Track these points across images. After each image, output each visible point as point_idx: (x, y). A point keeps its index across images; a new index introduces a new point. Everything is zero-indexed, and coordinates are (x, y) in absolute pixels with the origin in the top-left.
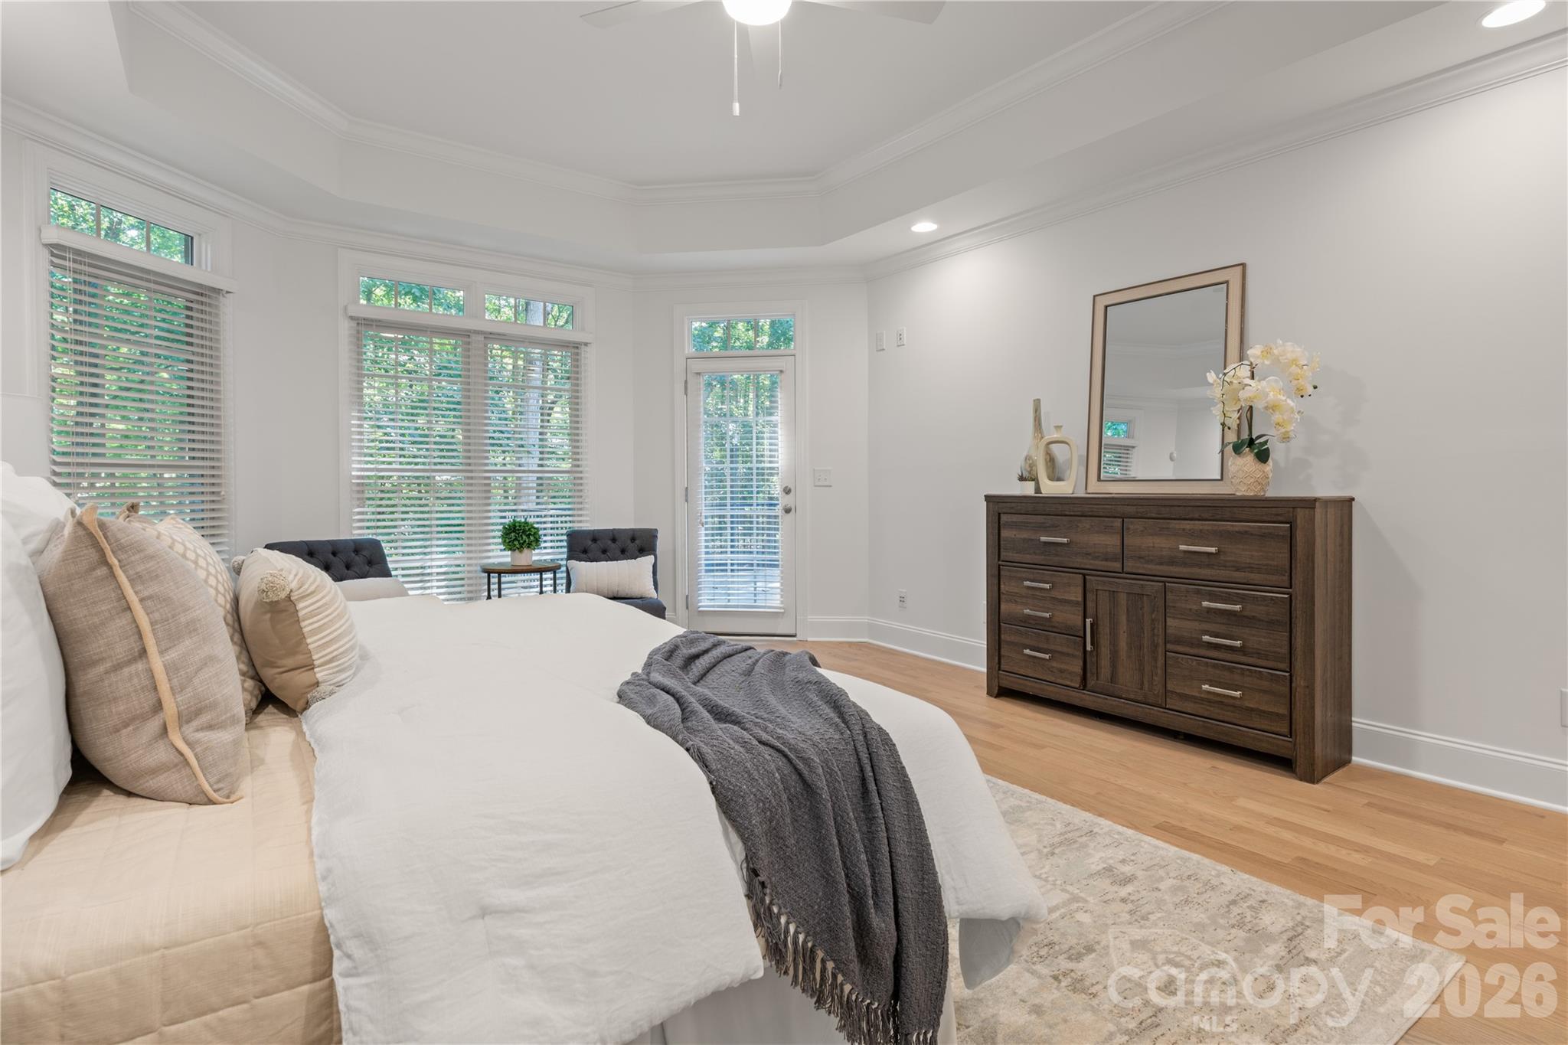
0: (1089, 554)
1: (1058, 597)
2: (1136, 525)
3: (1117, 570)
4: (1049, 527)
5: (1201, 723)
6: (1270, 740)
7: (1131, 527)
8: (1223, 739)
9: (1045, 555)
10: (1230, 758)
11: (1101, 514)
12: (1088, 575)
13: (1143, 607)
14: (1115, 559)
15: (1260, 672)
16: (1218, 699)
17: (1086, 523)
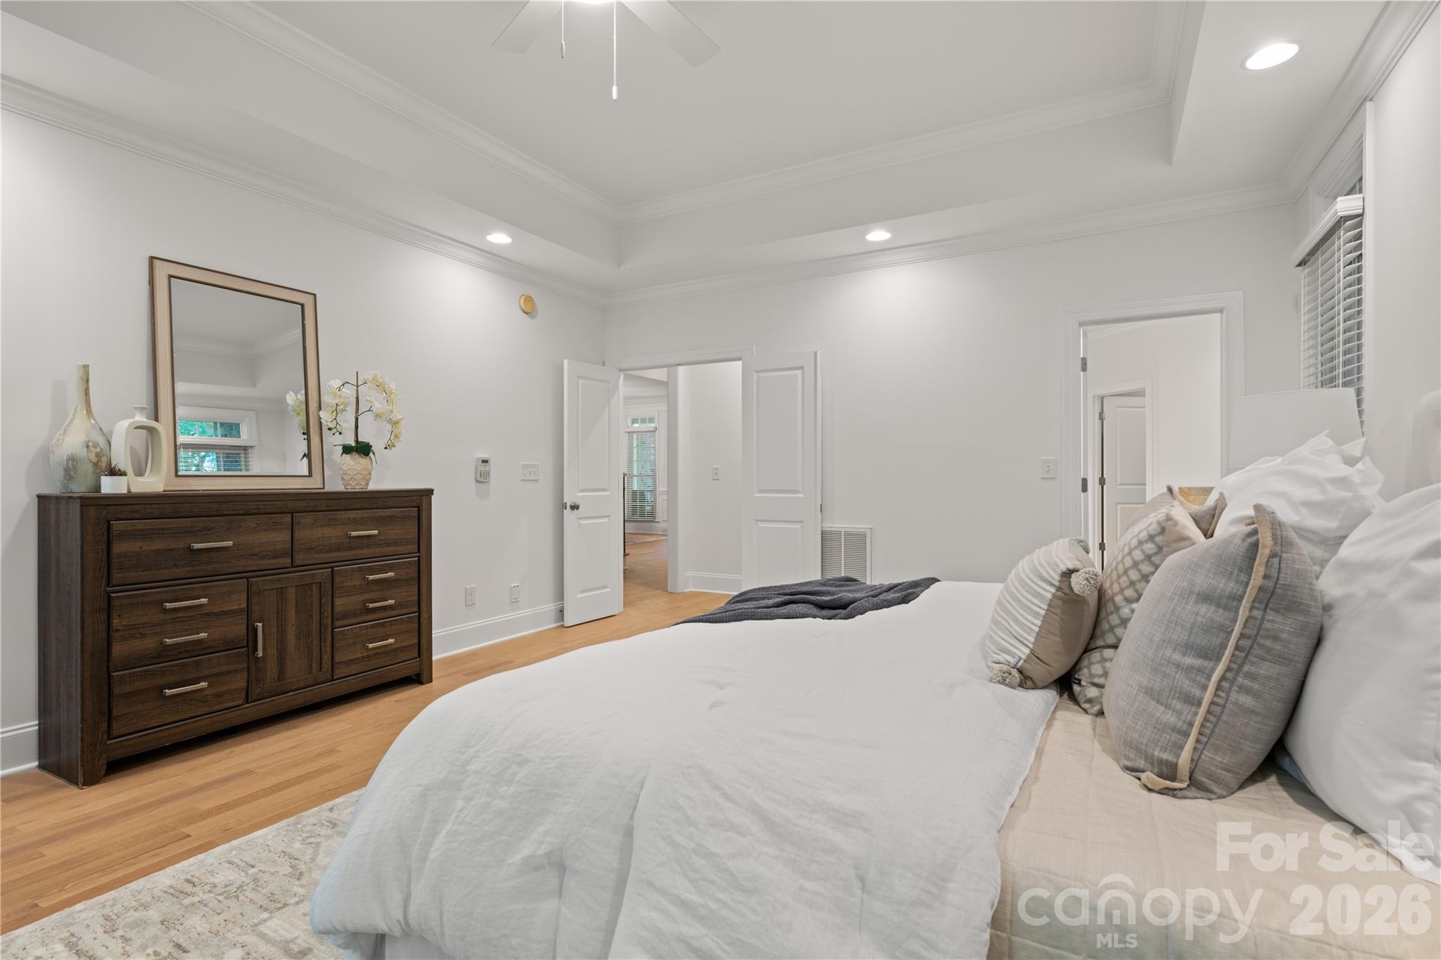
0: (255, 555)
1: (212, 611)
2: (308, 519)
3: (286, 565)
4: (200, 531)
5: (361, 678)
6: (408, 666)
7: (302, 521)
8: (378, 682)
9: (192, 566)
10: (369, 699)
11: (270, 510)
12: (251, 577)
13: (312, 595)
14: (284, 555)
15: (402, 618)
16: (375, 652)
17: (251, 522)
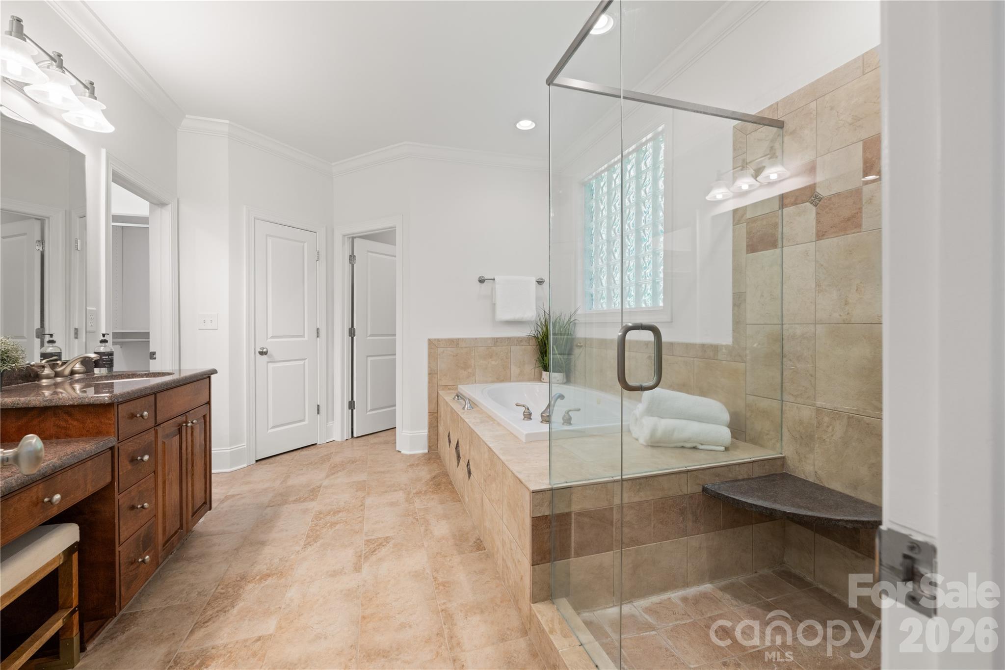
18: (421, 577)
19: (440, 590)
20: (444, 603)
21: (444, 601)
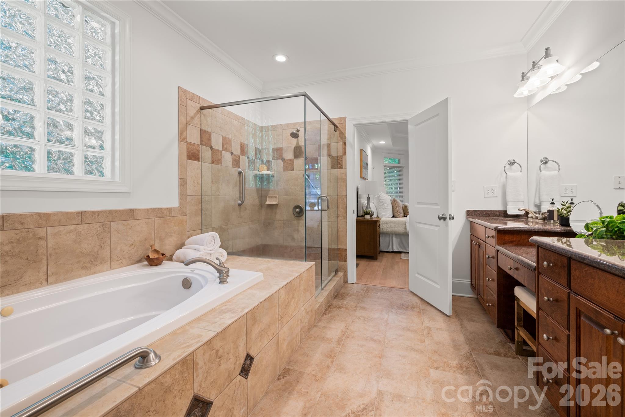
18: (340, 367)
19: (334, 355)
20: (337, 347)
21: (336, 348)
